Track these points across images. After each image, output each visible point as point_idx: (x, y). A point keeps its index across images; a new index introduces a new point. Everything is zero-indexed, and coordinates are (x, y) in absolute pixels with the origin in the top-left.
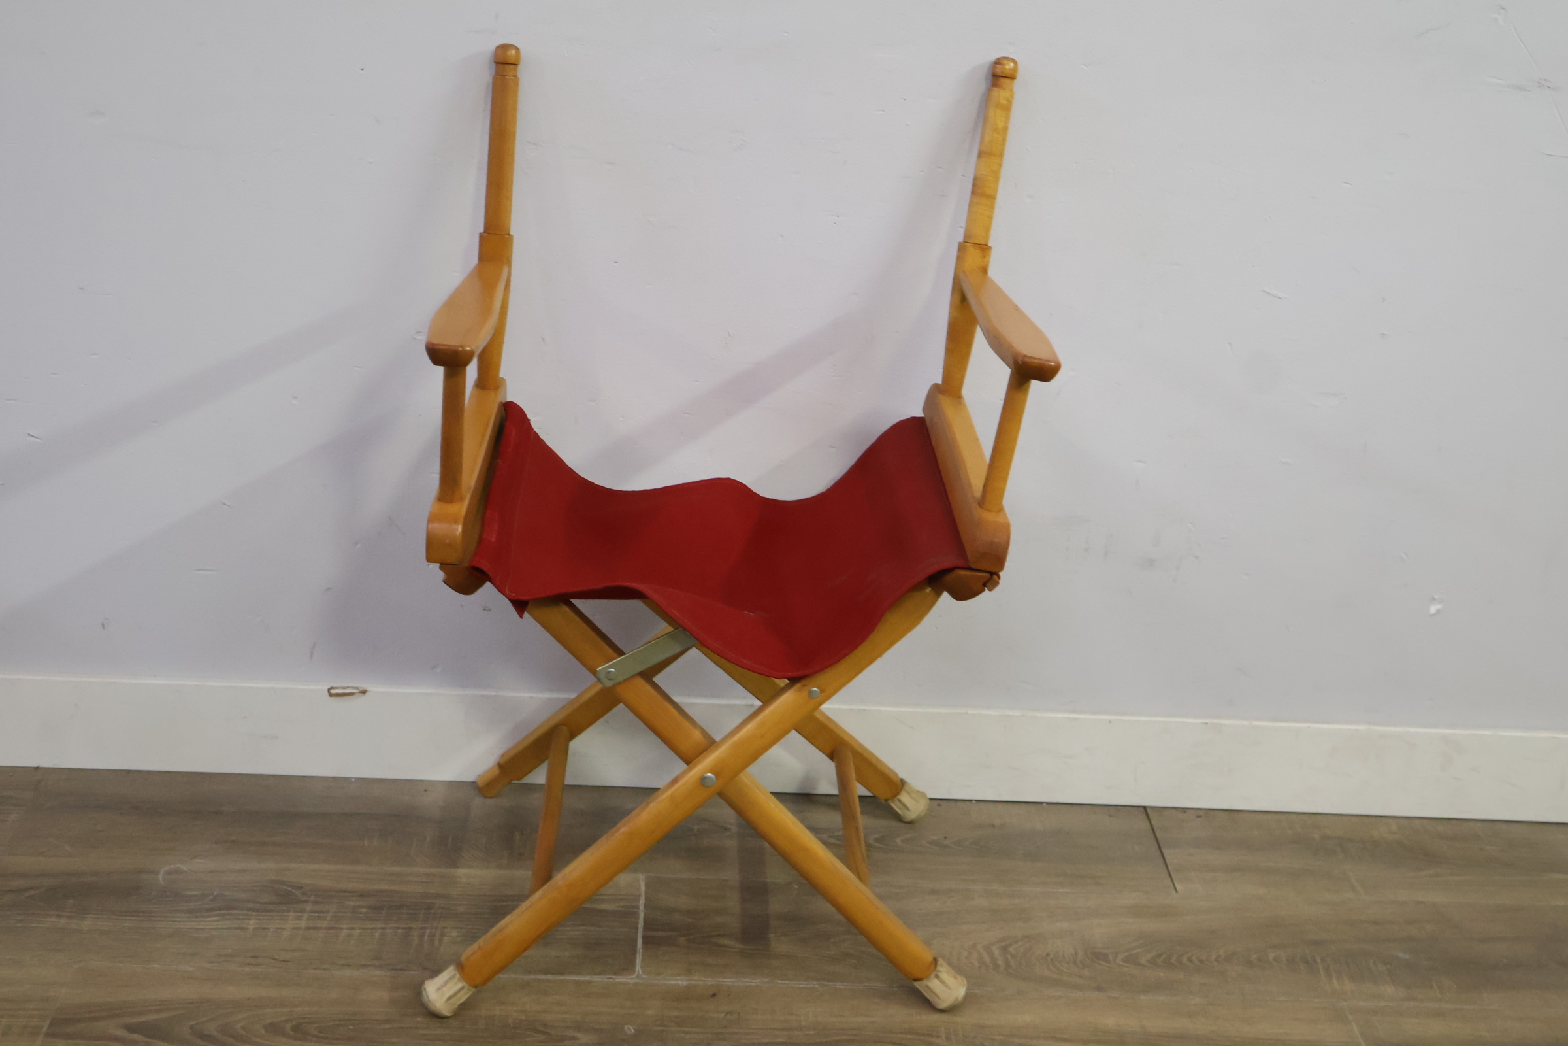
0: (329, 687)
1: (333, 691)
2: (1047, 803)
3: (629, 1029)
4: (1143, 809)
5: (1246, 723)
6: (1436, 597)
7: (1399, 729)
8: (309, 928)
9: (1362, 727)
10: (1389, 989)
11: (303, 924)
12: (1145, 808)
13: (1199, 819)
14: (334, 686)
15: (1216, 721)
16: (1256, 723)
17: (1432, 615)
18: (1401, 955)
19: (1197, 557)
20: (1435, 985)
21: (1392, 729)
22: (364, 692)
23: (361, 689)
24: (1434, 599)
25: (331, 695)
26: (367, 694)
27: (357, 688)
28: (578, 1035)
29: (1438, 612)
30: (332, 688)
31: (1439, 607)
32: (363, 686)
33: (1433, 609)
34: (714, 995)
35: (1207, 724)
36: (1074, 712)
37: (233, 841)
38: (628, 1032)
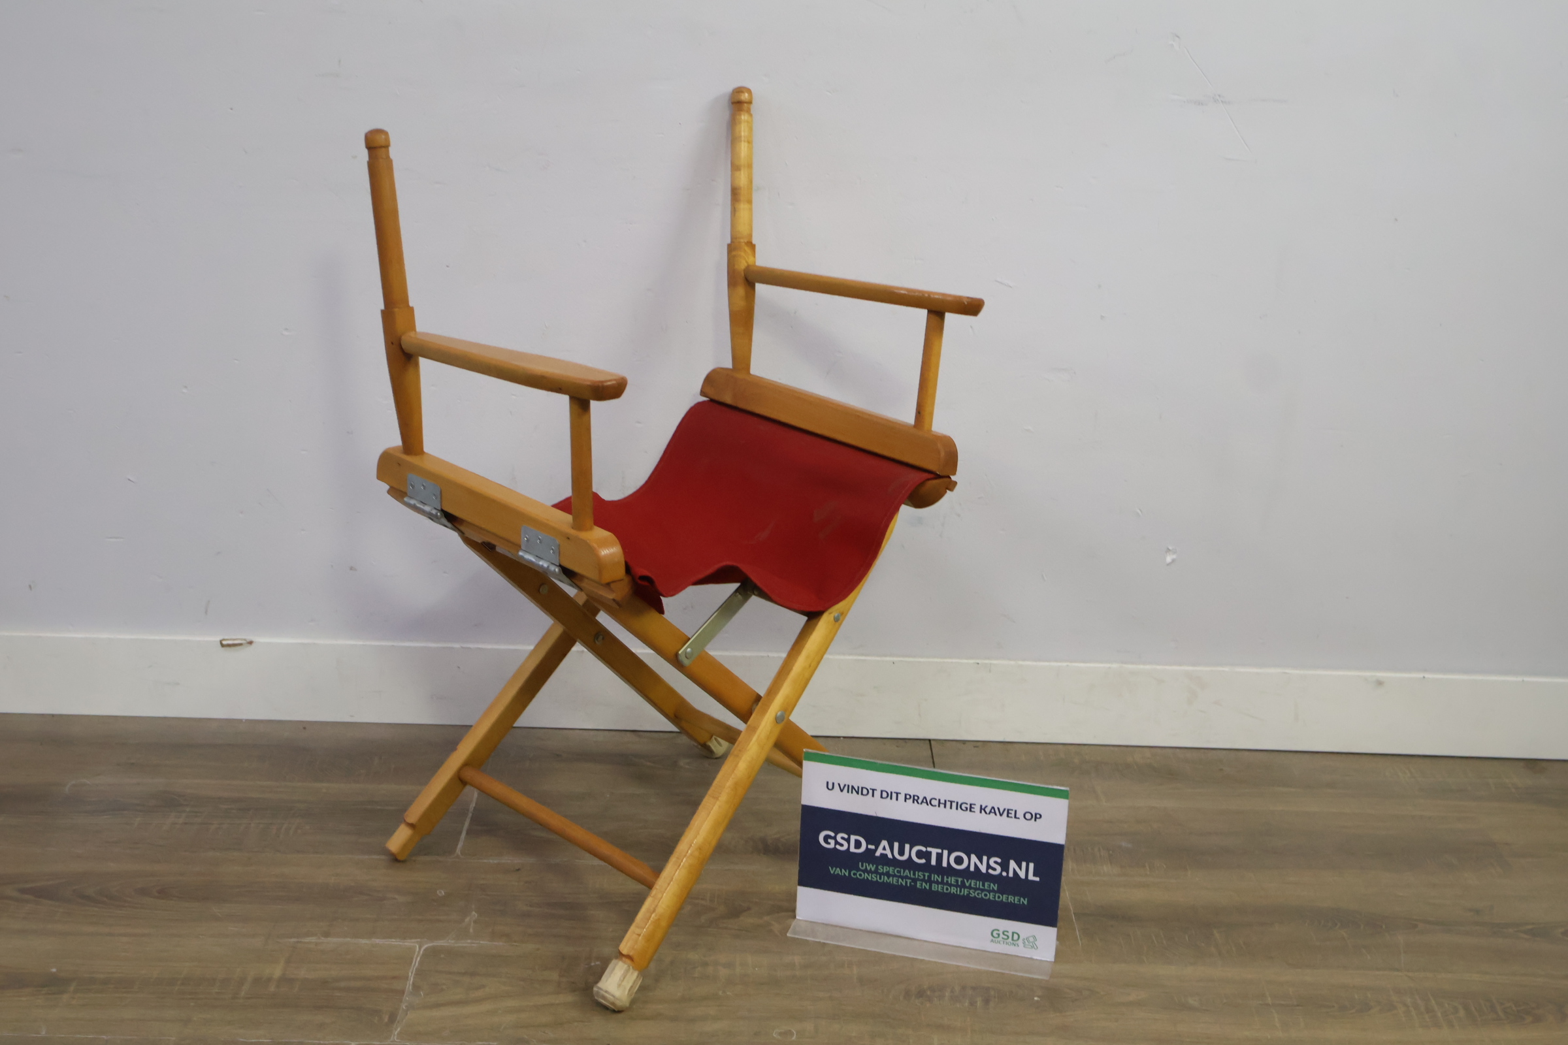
0: (221, 638)
1: (224, 642)
2: (844, 737)
3: (440, 892)
4: (928, 742)
5: (1012, 663)
6: (1170, 548)
7: (1148, 667)
8: (186, 824)
9: (1115, 666)
10: (1106, 868)
11: (181, 821)
12: (930, 740)
13: (976, 748)
14: (226, 637)
15: (987, 661)
16: (1021, 663)
17: (1168, 565)
18: (1124, 844)
19: (959, 515)
20: (1147, 865)
21: (1141, 667)
22: (251, 643)
23: (248, 641)
24: (1168, 549)
25: (223, 645)
26: (253, 645)
27: (245, 640)
28: (397, 897)
29: (1173, 561)
30: (224, 640)
31: (1174, 556)
32: (250, 638)
33: (1169, 559)
34: (518, 870)
35: (978, 664)
36: (862, 655)
37: (133, 764)
38: (440, 895)
